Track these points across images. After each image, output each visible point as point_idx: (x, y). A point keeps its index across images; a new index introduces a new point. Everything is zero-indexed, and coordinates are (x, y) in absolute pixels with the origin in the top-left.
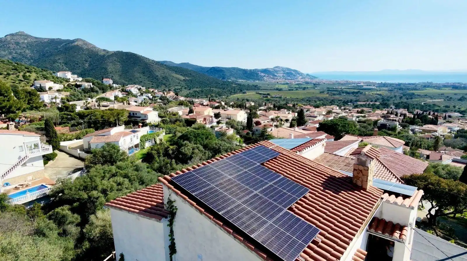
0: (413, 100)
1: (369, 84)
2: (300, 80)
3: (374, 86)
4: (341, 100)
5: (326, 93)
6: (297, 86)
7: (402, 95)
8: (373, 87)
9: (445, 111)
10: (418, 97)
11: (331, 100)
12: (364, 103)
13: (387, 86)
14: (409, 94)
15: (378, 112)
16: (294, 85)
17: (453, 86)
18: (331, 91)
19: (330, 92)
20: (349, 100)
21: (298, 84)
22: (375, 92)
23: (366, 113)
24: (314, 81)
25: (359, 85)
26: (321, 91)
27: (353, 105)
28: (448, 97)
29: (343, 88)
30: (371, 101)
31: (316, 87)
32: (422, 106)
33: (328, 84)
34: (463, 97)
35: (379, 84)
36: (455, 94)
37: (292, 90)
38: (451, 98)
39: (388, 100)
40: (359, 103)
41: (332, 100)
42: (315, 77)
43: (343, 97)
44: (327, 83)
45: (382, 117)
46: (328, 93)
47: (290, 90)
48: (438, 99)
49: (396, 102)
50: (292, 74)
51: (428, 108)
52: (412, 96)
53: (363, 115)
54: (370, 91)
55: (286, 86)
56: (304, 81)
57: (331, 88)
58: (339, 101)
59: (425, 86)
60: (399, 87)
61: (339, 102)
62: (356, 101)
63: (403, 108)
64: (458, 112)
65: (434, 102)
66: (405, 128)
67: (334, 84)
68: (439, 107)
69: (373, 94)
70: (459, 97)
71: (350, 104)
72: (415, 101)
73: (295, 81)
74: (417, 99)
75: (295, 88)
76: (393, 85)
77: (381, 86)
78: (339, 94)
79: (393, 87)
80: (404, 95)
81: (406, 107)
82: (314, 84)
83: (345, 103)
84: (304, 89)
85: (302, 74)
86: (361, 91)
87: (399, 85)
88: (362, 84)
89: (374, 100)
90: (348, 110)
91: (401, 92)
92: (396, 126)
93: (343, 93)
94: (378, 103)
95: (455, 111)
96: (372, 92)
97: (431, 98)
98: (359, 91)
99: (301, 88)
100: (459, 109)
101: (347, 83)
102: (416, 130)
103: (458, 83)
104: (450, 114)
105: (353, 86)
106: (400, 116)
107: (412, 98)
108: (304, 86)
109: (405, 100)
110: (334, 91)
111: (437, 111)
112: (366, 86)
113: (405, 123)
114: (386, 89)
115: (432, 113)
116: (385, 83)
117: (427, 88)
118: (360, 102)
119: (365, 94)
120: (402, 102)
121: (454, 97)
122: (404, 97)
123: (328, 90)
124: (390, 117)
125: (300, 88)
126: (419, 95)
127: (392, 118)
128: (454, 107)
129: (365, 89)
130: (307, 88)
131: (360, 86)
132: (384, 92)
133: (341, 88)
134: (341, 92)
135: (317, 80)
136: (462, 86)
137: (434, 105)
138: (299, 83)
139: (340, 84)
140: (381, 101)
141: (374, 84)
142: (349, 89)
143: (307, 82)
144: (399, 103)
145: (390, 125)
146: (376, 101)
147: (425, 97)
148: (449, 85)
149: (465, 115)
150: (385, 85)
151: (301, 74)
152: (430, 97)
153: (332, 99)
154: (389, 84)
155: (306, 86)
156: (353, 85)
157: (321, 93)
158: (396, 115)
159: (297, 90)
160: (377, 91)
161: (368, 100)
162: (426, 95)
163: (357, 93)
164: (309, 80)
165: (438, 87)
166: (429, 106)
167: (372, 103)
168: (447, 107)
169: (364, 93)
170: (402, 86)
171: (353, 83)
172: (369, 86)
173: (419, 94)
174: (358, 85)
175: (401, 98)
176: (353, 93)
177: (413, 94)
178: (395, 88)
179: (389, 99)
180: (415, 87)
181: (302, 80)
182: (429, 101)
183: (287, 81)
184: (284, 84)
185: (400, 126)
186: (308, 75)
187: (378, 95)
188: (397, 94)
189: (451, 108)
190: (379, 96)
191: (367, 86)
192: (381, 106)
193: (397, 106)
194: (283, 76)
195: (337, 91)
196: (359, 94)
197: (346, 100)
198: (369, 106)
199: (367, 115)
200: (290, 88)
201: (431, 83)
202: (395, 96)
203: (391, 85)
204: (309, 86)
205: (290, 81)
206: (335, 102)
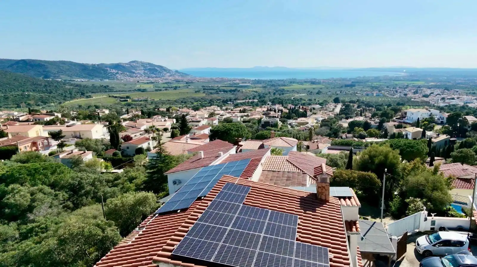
0: (285, 95)
1: (244, 81)
2: (167, 77)
3: (249, 83)
4: (220, 100)
5: (202, 92)
6: (166, 85)
7: (275, 91)
8: (249, 84)
9: (310, 104)
10: (288, 92)
11: (209, 100)
12: (244, 101)
13: (261, 83)
14: (279, 90)
15: (258, 109)
16: (162, 84)
17: (311, 81)
18: (207, 89)
19: (206, 91)
20: (229, 99)
21: (166, 83)
22: (252, 89)
23: (249, 112)
24: (186, 80)
25: (235, 82)
26: (196, 90)
27: (233, 103)
28: (309, 91)
29: (219, 86)
30: (250, 99)
31: (189, 86)
32: (292, 101)
33: (203, 82)
34: (319, 91)
35: (253, 81)
36: (314, 89)
37: (161, 90)
38: (311, 92)
39: (264, 97)
40: (239, 101)
41: (211, 100)
42: (187, 75)
43: (222, 96)
44: (201, 81)
45: (264, 114)
46: (204, 92)
47: (156, 90)
48: (303, 94)
49: (271, 98)
50: (156, 70)
51: (297, 102)
52: (282, 92)
53: (246, 114)
54: (246, 88)
55: (151, 86)
56: (173, 79)
57: (207, 87)
58: (218, 100)
59: (291, 82)
60: (272, 83)
61: (219, 102)
62: (235, 100)
63: (278, 104)
64: (319, 104)
65: (301, 96)
66: (284, 123)
67: (209, 82)
68: (305, 100)
69: (249, 91)
70: (317, 91)
71: (230, 103)
72: (286, 96)
73: (162, 79)
74: (287, 95)
75: (164, 87)
76: (266, 82)
77: (255, 83)
78: (217, 93)
79: (266, 83)
80: (277, 91)
81: (281, 103)
82: (187, 83)
83: (225, 102)
84: (176, 88)
85: (170, 70)
86: (239, 89)
87: (271, 81)
88: (238, 82)
89: (252, 97)
90: (230, 110)
91: (273, 88)
92: (277, 123)
93: (220, 91)
94: (256, 101)
95: (316, 104)
96: (249, 90)
97: (298, 93)
98: (236, 89)
99: (172, 87)
100: (318, 101)
101: (222, 81)
102: (293, 124)
103: (314, 79)
104: (314, 107)
105: (230, 84)
106: (278, 112)
107: (283, 94)
108: (175, 85)
109: (278, 96)
110: (210, 89)
111: (304, 104)
112: (241, 83)
113: (284, 118)
114: (260, 85)
115: (301, 107)
116: (258, 80)
117: (293, 84)
118: (239, 100)
119: (242, 92)
120: (276, 98)
121: (313, 91)
122: (277, 93)
123: (204, 89)
124: (270, 114)
125: (169, 88)
126: (288, 91)
127: (272, 115)
128: (315, 100)
129: (242, 87)
130: (179, 87)
131: (236, 83)
132: (259, 89)
133: (218, 86)
134: (218, 91)
135: (189, 78)
136: (317, 81)
137: (301, 99)
138: (168, 81)
139: (216, 82)
140: (258, 98)
141: (249, 81)
142: (226, 87)
143: (178, 80)
144: (274, 99)
145: (272, 122)
146: (253, 99)
147: (293, 92)
148: (309, 80)
149: (323, 107)
150: (259, 82)
151: (169, 71)
152: (296, 91)
153: (211, 98)
154: (262, 81)
155: (177, 85)
156: (229, 82)
157: (196, 92)
158: (275, 111)
159: (166, 90)
160: (253, 88)
161: (246, 98)
162: (293, 91)
163: (234, 91)
164: (180, 78)
165: (301, 83)
166: (298, 100)
167: (250, 101)
168: (310, 100)
169: (241, 91)
170: (273, 83)
171: (228, 81)
172: (245, 83)
173: (288, 90)
174: (234, 83)
175: (274, 94)
176: (231, 91)
177: (284, 90)
178: (268, 85)
179: (264, 95)
180: (284, 83)
181: (170, 78)
182: (297, 96)
183: (151, 79)
184: (148, 83)
185: (280, 122)
186: (177, 71)
187: (254, 92)
188: (271, 91)
189: (313, 101)
190: (256, 93)
191: (243, 83)
192: (259, 104)
193: (273, 103)
194: (144, 73)
195: (214, 89)
196: (236, 92)
197: (225, 99)
198: (248, 104)
199: (249, 114)
200: (157, 88)
201: (295, 79)
202: (269, 93)
203: (264, 82)
204: (180, 85)
205: (155, 79)
206: (214, 102)
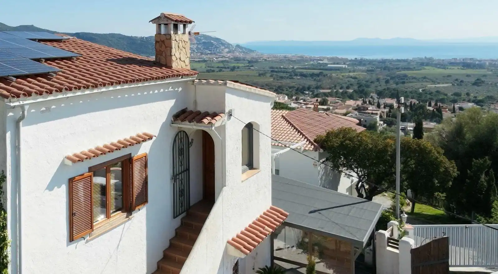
0: (405, 85)
1: (335, 61)
2: (225, 54)
3: (344, 64)
4: (293, 87)
5: (268, 75)
6: (221, 65)
7: (389, 78)
8: (344, 66)
9: (455, 101)
10: (414, 80)
11: (277, 86)
12: (329, 91)
13: (364, 65)
14: (399, 77)
15: (351, 102)
16: (217, 63)
17: (463, 63)
18: (276, 72)
19: (275, 73)
20: (307, 86)
21: (222, 62)
22: (347, 74)
23: (331, 104)
24: (248, 57)
25: (321, 62)
26: (261, 72)
27: (312, 94)
28: (457, 80)
29: (295, 67)
30: (341, 88)
31: (252, 66)
32: (420, 94)
33: (272, 61)
34: (478, 80)
35: (351, 60)
36: (468, 76)
37: (213, 71)
38: (462, 81)
39: (368, 86)
40: (322, 91)
41: (279, 87)
42: (251, 51)
43: (297, 81)
44: (270, 59)
45: (356, 110)
46: (271, 76)
47: (208, 71)
48: (443, 83)
49: (380, 88)
50: (212, 45)
51: (429, 96)
52: (403, 79)
53: (325, 107)
54: (338, 71)
55: (203, 65)
56: (232, 57)
57: (277, 68)
58: (290, 88)
59: (422, 64)
60: (384, 65)
61: (290, 90)
62: (317, 88)
63: (390, 98)
64: (473, 102)
65: (438, 87)
66: (390, 127)
67: (281, 61)
68: (446, 95)
69: (343, 76)
70: (473, 80)
71: (307, 92)
72: (410, 86)
73: (217, 57)
74: (411, 84)
75: (218, 67)
76: (374, 63)
77: (355, 64)
78: (291, 77)
79: (373, 65)
80: (392, 78)
81: (395, 95)
82: (249, 62)
83: (301, 91)
84: (233, 69)
85: (229, 44)
86: (325, 72)
87: (384, 61)
88: (326, 61)
89: (345, 86)
90: (302, 101)
91: (387, 72)
92: (376, 122)
93: (296, 75)
94: (351, 91)
95: (469, 101)
96: (342, 74)
97: (434, 82)
98: (321, 73)
99: (228, 68)
100: (475, 97)
101: (302, 60)
102: (409, 128)
103: (471, 59)
104: (461, 106)
105: (312, 65)
106: (385, 108)
107: (404, 83)
108: (232, 65)
109: (394, 86)
110: (281, 72)
111: (442, 101)
112: (332, 64)
113: (392, 117)
114: (364, 68)
115: (433, 104)
116: (361, 59)
117: (425, 67)
118: (323, 89)
119: (331, 77)
120: (388, 89)
121: (466, 79)
122: (391, 82)
123: (272, 71)
124: (367, 109)
125: (225, 68)
126: (415, 78)
127: (371, 112)
128: (468, 94)
129: (331, 69)
130: (238, 68)
131: (323, 63)
132: (361, 74)
133: (293, 68)
134: (293, 74)
135: (254, 55)
136: (477, 62)
137: (437, 92)
138: (225, 59)
139: (292, 61)
140: (356, 87)
141: (345, 61)
142: (305, 69)
143: (237, 58)
144: (384, 89)
145: (366, 121)
146: (348, 88)
147: (424, 80)
148: (458, 61)
149: (484, 107)
150: (361, 62)
151: (227, 45)
152: (431, 80)
153: (280, 84)
154: (367, 60)
155: (236, 65)
156: (312, 62)
157: (260, 75)
158: (379, 106)
159: (220, 71)
160: (350, 72)
161: (335, 86)
162: (425, 78)
163: (318, 75)
164: (241, 55)
165: (441, 65)
166: (431, 93)
167: (341, 91)
168: (457, 94)
169: (329, 75)
170: (388, 64)
171: (311, 60)
172: (338, 64)
173: (414, 76)
174: (319, 63)
175: (387, 82)
176: (312, 75)
177: (405, 76)
178: (377, 68)
179: (369, 83)
180: (407, 65)
181: (228, 55)
182: (430, 86)
183: (204, 57)
184: (199, 61)
185: (382, 122)
186: (238, 46)
187: (351, 77)
188: (381, 77)
189: (463, 96)
190: (353, 80)
191: (334, 64)
192: (355, 95)
193: (381, 94)
194: (198, 48)
195: (287, 72)
196: (320, 77)
197: (301, 87)
198: (337, 95)
199: (331, 108)
200: (209, 68)
201: (431, 59)
202: (378, 80)
203: (370, 62)
204: (240, 65)
205: (209, 56)
206: (283, 90)
